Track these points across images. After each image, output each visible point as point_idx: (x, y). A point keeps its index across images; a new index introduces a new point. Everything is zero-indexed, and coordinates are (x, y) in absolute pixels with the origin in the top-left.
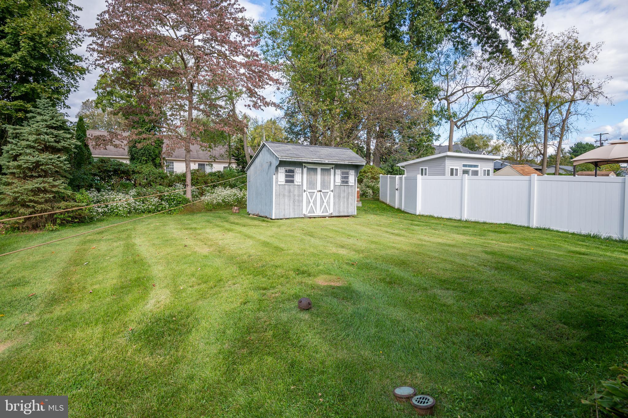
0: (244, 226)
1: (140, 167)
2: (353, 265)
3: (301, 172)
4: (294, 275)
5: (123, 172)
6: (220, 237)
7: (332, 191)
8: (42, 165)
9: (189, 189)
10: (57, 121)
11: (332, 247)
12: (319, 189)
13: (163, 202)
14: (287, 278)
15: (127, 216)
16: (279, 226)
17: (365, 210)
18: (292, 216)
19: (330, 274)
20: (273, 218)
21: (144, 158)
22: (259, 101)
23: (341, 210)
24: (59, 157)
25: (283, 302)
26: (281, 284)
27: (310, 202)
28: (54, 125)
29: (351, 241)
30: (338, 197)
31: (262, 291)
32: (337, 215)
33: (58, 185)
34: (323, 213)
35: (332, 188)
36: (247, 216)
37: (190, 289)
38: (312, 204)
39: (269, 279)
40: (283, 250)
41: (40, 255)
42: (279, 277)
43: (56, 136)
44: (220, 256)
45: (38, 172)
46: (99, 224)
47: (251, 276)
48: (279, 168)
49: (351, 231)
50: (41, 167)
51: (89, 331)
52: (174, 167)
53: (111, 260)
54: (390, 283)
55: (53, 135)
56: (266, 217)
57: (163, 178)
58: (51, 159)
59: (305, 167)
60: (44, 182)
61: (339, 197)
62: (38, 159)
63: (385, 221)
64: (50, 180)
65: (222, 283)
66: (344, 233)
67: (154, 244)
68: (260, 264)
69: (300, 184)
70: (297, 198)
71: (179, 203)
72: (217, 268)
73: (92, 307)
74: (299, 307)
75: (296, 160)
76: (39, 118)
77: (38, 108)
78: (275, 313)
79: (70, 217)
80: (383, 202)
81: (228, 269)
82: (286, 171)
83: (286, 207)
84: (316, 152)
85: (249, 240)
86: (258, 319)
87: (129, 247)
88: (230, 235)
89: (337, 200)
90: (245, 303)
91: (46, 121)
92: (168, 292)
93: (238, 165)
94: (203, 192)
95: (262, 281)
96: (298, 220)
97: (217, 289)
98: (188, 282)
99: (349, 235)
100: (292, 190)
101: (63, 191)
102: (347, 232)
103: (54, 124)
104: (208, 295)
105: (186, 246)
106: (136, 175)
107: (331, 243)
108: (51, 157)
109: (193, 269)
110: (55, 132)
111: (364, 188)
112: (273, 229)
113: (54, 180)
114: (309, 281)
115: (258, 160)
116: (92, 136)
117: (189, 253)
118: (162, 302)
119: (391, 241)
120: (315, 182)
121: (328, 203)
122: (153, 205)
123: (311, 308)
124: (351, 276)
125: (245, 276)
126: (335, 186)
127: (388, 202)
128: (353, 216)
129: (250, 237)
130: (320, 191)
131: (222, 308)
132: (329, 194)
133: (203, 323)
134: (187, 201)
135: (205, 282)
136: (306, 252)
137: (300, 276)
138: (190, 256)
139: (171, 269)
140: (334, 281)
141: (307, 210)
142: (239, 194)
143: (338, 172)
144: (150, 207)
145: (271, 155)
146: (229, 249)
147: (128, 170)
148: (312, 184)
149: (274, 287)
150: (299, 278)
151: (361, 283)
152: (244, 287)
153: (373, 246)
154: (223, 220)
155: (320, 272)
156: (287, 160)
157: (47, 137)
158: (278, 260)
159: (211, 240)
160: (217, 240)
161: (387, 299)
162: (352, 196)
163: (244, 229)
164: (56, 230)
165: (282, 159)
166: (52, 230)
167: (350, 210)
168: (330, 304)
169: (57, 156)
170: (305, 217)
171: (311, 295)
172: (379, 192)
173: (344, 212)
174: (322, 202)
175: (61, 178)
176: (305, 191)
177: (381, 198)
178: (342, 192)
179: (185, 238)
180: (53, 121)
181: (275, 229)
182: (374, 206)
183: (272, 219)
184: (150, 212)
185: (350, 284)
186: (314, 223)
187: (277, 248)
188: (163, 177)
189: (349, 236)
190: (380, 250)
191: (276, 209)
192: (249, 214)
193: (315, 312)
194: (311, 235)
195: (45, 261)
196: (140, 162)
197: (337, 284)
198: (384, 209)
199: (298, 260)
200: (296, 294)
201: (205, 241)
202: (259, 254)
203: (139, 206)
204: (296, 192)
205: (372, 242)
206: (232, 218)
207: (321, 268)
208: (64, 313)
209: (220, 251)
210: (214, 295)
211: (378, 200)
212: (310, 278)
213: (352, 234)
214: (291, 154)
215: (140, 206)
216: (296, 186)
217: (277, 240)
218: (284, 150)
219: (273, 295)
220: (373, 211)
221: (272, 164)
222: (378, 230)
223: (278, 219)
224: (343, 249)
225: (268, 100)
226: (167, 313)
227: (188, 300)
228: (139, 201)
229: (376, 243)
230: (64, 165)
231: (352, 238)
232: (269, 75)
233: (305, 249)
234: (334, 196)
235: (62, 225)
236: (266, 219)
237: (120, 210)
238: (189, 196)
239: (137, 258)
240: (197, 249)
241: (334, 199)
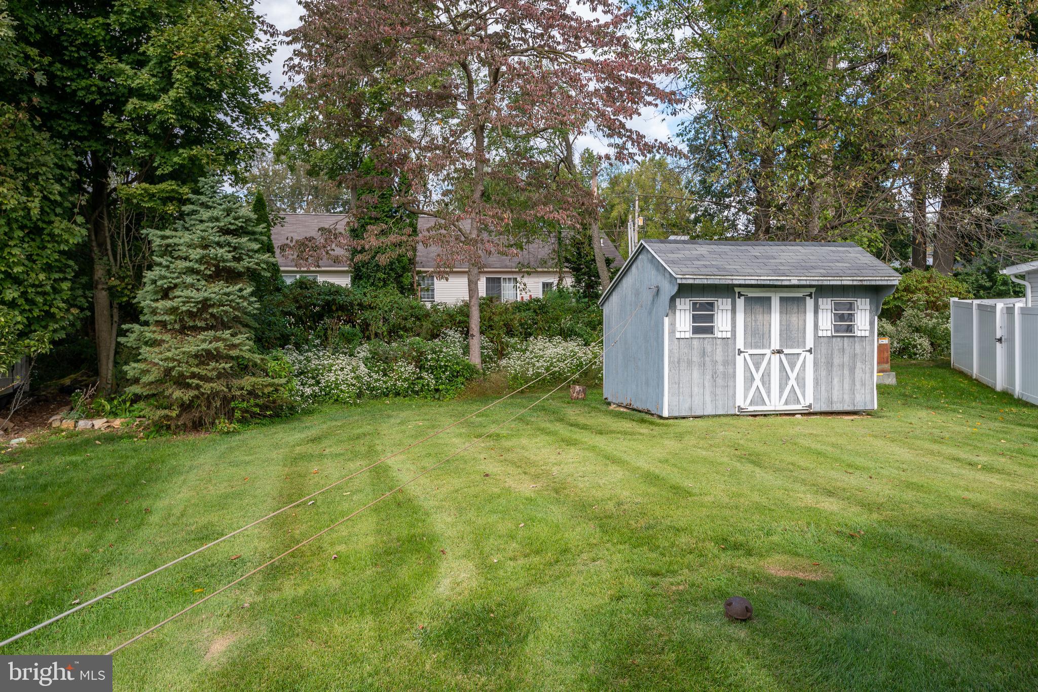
0: (601, 434)
1: (373, 294)
2: (852, 536)
3: (729, 307)
4: (716, 551)
5: (342, 308)
6: (553, 458)
7: (810, 351)
8: (213, 306)
9: (476, 342)
10: (236, 219)
11: (804, 493)
12: (775, 345)
13: (424, 374)
14: (702, 555)
15: (355, 404)
16: (680, 437)
17: (904, 395)
18: (709, 411)
19: (797, 554)
20: (666, 414)
21: (381, 275)
22: (629, 144)
23: (835, 398)
24: (241, 290)
25: (694, 601)
26: (689, 567)
27: (753, 379)
28: (232, 227)
29: (853, 481)
30: (825, 366)
31: (650, 578)
32: (824, 408)
33: (239, 344)
34: (786, 403)
35: (810, 344)
36: (604, 407)
37: (512, 563)
38: (758, 382)
39: (663, 555)
40: (690, 494)
41: (225, 484)
42: (684, 552)
43: (235, 248)
44: (558, 501)
45: (206, 320)
46: (308, 421)
47: (627, 546)
48: (678, 300)
49: (858, 454)
50: (210, 311)
51: (353, 625)
52: (436, 287)
53: (355, 498)
54: (939, 584)
55: (230, 246)
56: (648, 412)
57: (419, 319)
58: (228, 294)
59: (740, 295)
60: (217, 339)
61: (830, 364)
62: (206, 295)
63: (958, 429)
64: (227, 334)
65: (570, 556)
66: (836, 460)
67: (424, 468)
68: (642, 523)
69: (729, 335)
70: (721, 368)
71: (455, 375)
72: (557, 526)
73: (344, 584)
74: (727, 615)
75: (717, 282)
76: (205, 214)
77: (201, 194)
78: (678, 622)
79: (257, 405)
80: (962, 373)
81: (578, 529)
82: (695, 304)
83: (696, 390)
84: (768, 258)
85: (615, 467)
86: (647, 629)
87: (380, 473)
88: (572, 454)
89: (824, 373)
90: (619, 599)
91: (217, 219)
92: (471, 565)
93: (578, 281)
94: (503, 349)
95: (648, 558)
96: (724, 420)
97: (562, 567)
98: (505, 549)
99: (849, 466)
100: (709, 349)
101: (247, 355)
102: (845, 457)
103: (231, 224)
104: (547, 578)
105: (487, 475)
106: (367, 314)
107: (804, 482)
108: (228, 290)
109: (510, 525)
110: (234, 241)
111: (905, 334)
112: (666, 442)
113: (232, 335)
114: (747, 564)
115: (628, 282)
116: (291, 241)
117: (496, 490)
118: (465, 585)
119: (962, 483)
120: (766, 329)
121: (801, 380)
122: (406, 380)
123: (750, 618)
124: (845, 562)
125: (614, 544)
126: (817, 338)
127: (975, 372)
128: (869, 413)
129: (615, 461)
130: (779, 352)
131: (576, 603)
132: (801, 358)
133: (545, 626)
134: (471, 369)
135: (537, 552)
136: (742, 500)
137: (729, 553)
138: (499, 496)
139: (469, 522)
140: (804, 570)
141: (745, 397)
142: (584, 354)
143: (826, 304)
144: (399, 384)
145: (658, 270)
146: (576, 487)
147: (351, 304)
148: (757, 336)
149: (674, 573)
150: (726, 558)
151: (868, 579)
152: (614, 566)
153: (909, 495)
154: (552, 418)
155: (773, 548)
156: (697, 282)
157: (221, 251)
158: (680, 516)
159: (533, 464)
160: (546, 464)
161: (924, 617)
162: (864, 361)
163: (601, 442)
164: (235, 432)
165: (684, 282)
166: (228, 433)
167: (859, 398)
168: (793, 615)
169: (238, 287)
170: (742, 414)
171: (753, 594)
172: (949, 343)
173: (842, 401)
174: (784, 378)
175: (243, 330)
176: (740, 352)
177: (955, 360)
178: (836, 352)
179: (482, 456)
180: (230, 219)
181: (671, 444)
182: (932, 383)
183: (661, 417)
184: (397, 394)
185: (840, 579)
186: (764, 431)
187: (676, 489)
188: (420, 316)
189: (851, 468)
190: (926, 506)
191: (671, 394)
192: (609, 404)
193: (760, 626)
194: (756, 460)
195: (239, 495)
196: (372, 284)
197: (812, 577)
198: (961, 394)
199: (725, 518)
200: (719, 589)
201: (524, 466)
202: (639, 500)
203: (377, 380)
204: (719, 357)
205: (910, 485)
206: (572, 413)
207: (775, 538)
208: (301, 591)
209: (558, 489)
210: (558, 578)
211: (946, 365)
212: (752, 559)
213: (860, 461)
214: (706, 266)
215: (379, 381)
216: (719, 342)
217: (676, 470)
218: (690, 259)
219: (674, 588)
220: (929, 399)
221: (661, 292)
222: (932, 453)
223: (676, 418)
224: (831, 500)
225: (649, 140)
226: (478, 604)
227: (511, 583)
228: (377, 372)
229: (919, 487)
230: (250, 303)
231: (858, 473)
232: (652, 87)
233: (740, 495)
234: (815, 364)
235: (243, 421)
236: (648, 417)
237: (342, 391)
238: (475, 359)
239: (400, 497)
240: (510, 482)
241: (815, 371)
